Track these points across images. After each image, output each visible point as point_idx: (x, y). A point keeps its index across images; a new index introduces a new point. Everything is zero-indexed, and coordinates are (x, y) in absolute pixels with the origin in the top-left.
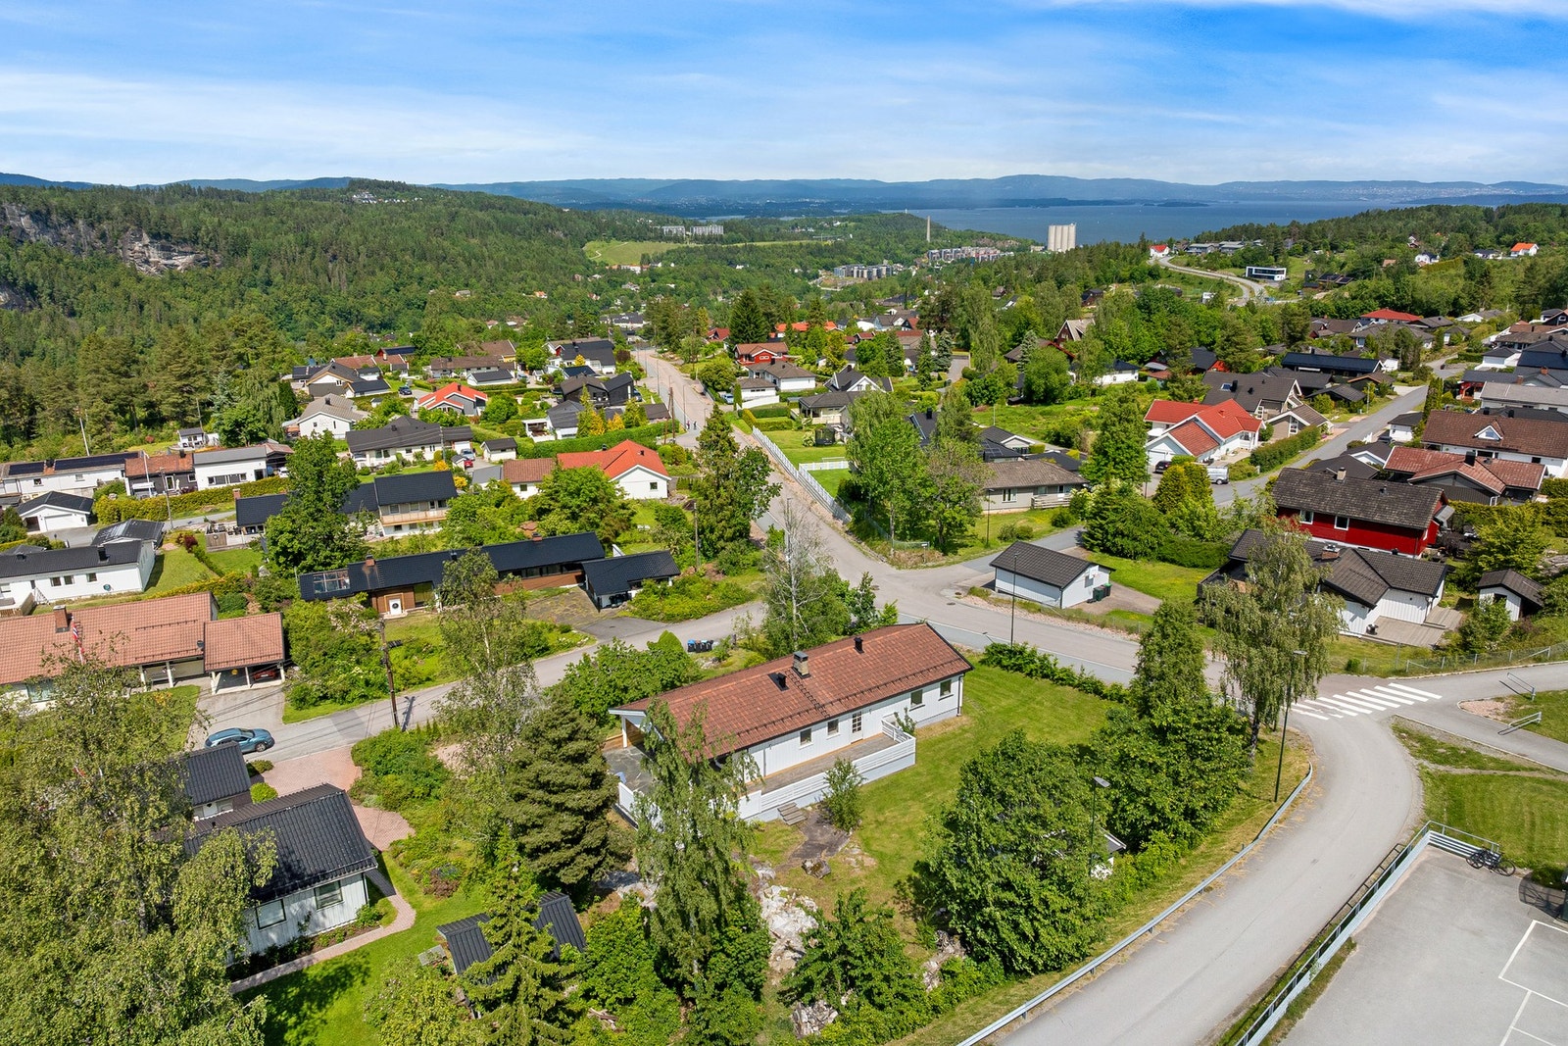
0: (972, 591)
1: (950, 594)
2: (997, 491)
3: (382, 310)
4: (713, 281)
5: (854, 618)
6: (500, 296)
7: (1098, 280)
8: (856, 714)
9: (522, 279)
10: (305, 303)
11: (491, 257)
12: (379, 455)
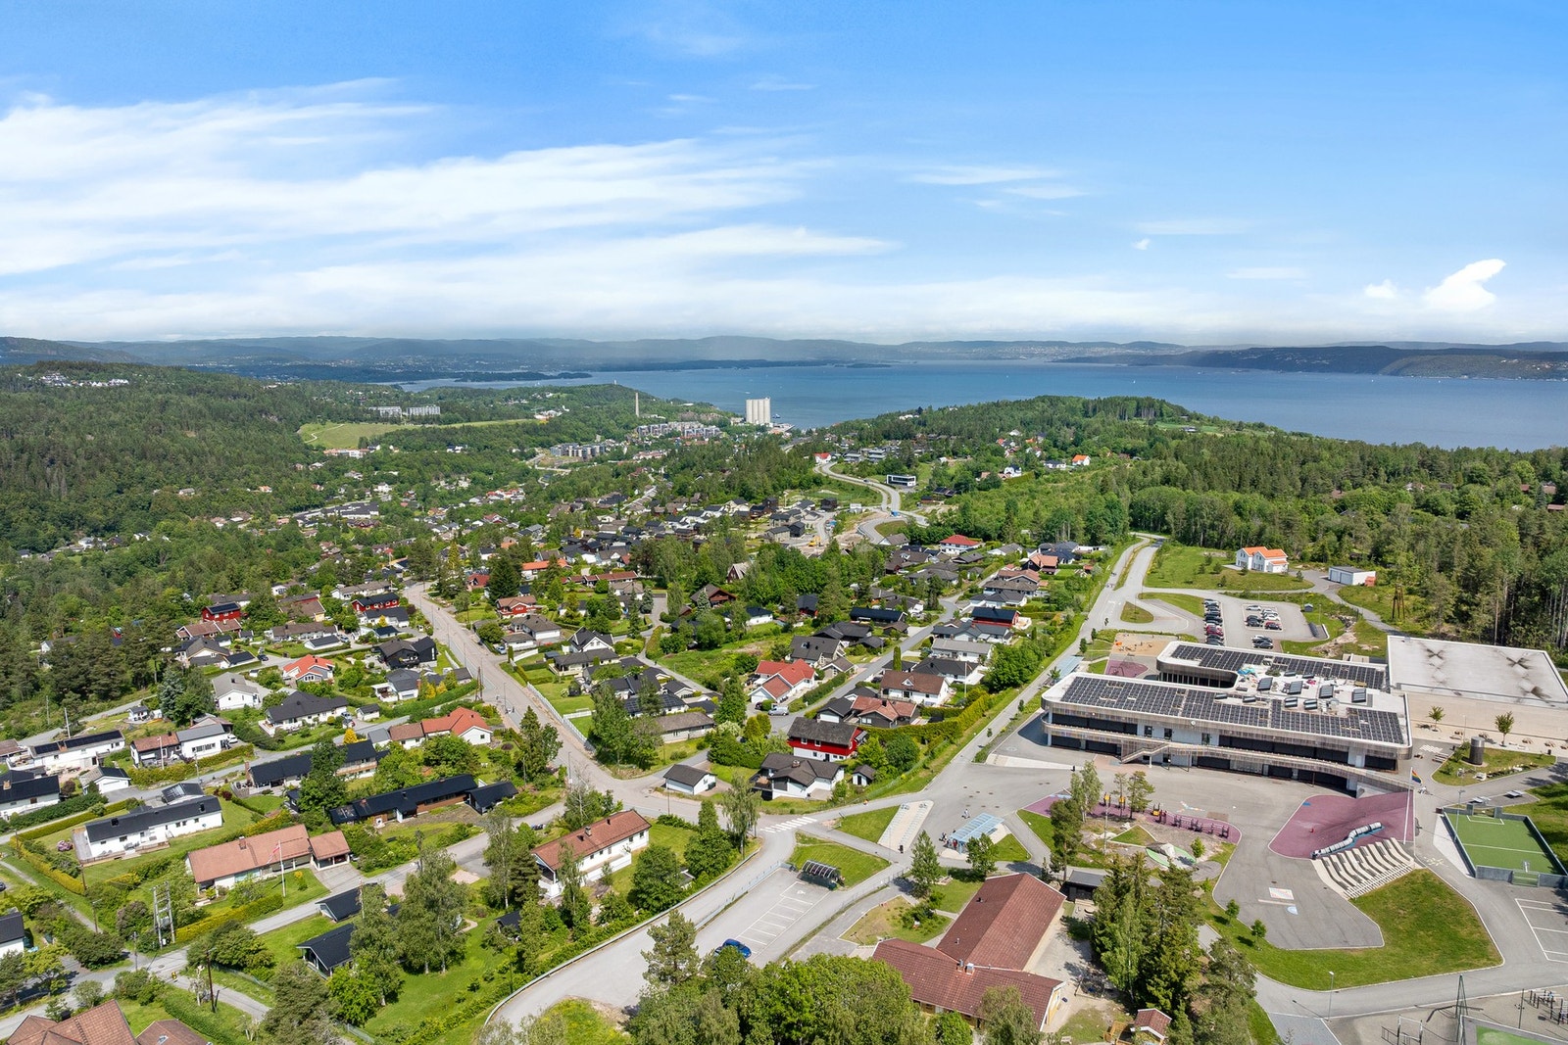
0: (656, 789)
1: (646, 791)
2: (669, 732)
3: (105, 513)
4: (435, 467)
5: (604, 808)
6: (225, 493)
7: (774, 488)
8: (609, 846)
9: (245, 474)
10: (25, 511)
11: (211, 453)
12: (291, 722)
